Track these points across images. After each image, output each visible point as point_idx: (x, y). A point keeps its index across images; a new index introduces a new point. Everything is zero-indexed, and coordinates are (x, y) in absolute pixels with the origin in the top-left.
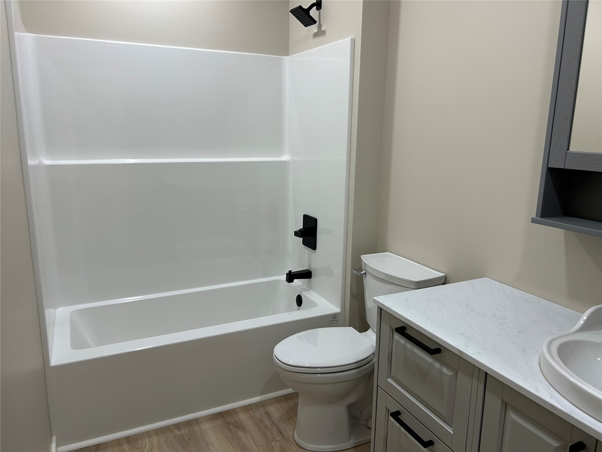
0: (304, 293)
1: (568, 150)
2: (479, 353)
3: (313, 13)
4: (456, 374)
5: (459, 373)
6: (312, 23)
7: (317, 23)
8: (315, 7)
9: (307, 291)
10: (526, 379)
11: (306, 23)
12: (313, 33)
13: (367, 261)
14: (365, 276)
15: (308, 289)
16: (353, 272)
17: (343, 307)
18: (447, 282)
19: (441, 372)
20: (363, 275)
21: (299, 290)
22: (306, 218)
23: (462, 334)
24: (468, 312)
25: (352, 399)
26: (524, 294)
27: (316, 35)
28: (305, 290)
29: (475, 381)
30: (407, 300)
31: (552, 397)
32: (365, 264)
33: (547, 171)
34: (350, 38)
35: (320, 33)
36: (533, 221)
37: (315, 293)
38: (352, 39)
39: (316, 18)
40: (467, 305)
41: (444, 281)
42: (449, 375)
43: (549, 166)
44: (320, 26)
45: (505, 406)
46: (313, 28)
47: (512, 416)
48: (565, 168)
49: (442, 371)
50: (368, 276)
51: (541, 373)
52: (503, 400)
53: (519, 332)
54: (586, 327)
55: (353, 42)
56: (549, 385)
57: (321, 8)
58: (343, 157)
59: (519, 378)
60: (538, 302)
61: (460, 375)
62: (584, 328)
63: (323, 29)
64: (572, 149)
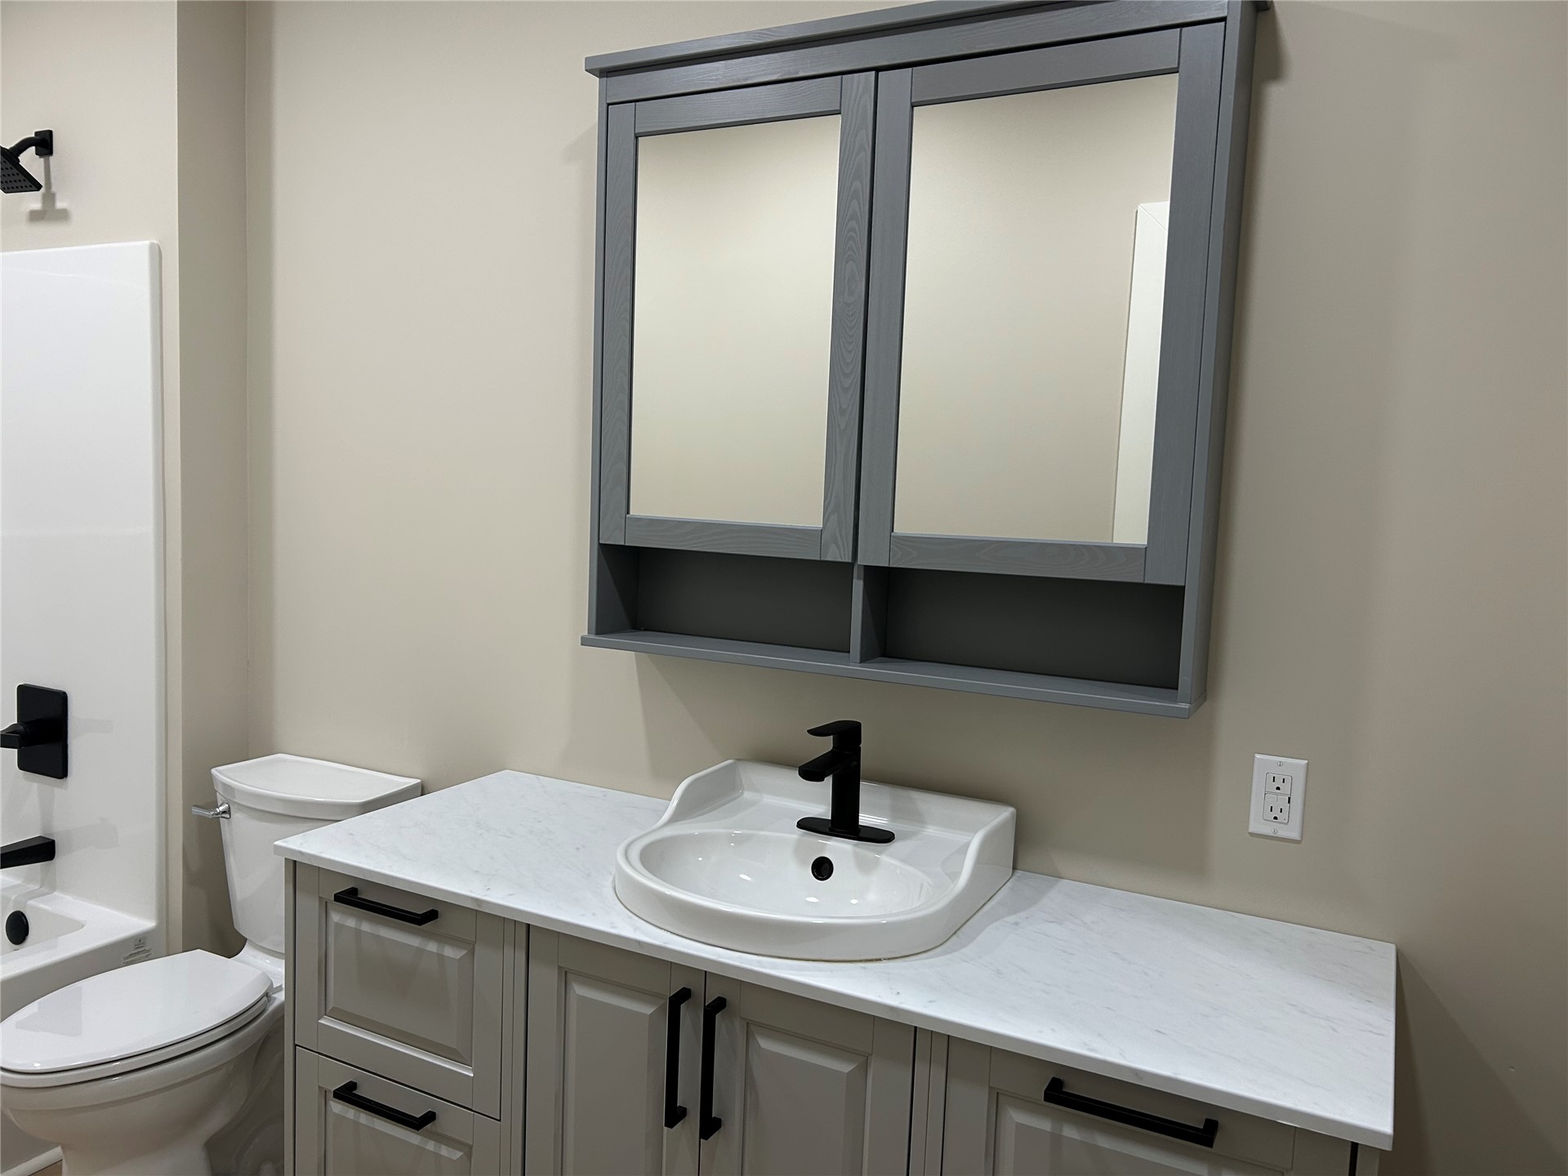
0: (31, 902)
1: (628, 513)
2: (511, 895)
3: (29, 160)
4: (472, 953)
5: (477, 947)
6: (29, 188)
7: (42, 190)
8: (34, 147)
9: (41, 898)
10: (594, 914)
11: (10, 185)
12: (28, 210)
13: (228, 778)
14: (227, 816)
15: (44, 890)
16: (193, 813)
17: (164, 913)
18: (426, 792)
19: (440, 957)
20: (223, 815)
21: (13, 897)
22: (27, 695)
23: (477, 872)
24: (481, 835)
25: (217, 1121)
26: (579, 787)
27: (35, 217)
28: (33, 895)
29: (509, 951)
30: (351, 834)
31: (636, 929)
32: (227, 787)
33: (598, 550)
34: (148, 242)
35: (49, 214)
36: (585, 642)
37: (68, 898)
38: (152, 245)
39: (37, 173)
40: (477, 823)
41: (422, 790)
42: (458, 957)
43: (601, 542)
44: (50, 198)
45: (565, 976)
46: (31, 201)
47: (579, 990)
48: (626, 544)
49: (443, 956)
50: (236, 815)
51: (618, 901)
52: (560, 968)
53: (577, 848)
54: (679, 816)
55: (157, 254)
56: (631, 915)
57: (51, 153)
58: (147, 527)
59: (583, 915)
60: (605, 796)
61: (479, 950)
62: (677, 817)
63: (60, 205)
64: (634, 511)
